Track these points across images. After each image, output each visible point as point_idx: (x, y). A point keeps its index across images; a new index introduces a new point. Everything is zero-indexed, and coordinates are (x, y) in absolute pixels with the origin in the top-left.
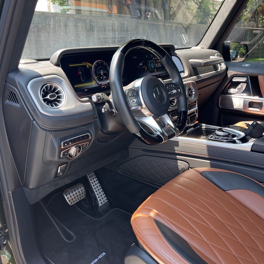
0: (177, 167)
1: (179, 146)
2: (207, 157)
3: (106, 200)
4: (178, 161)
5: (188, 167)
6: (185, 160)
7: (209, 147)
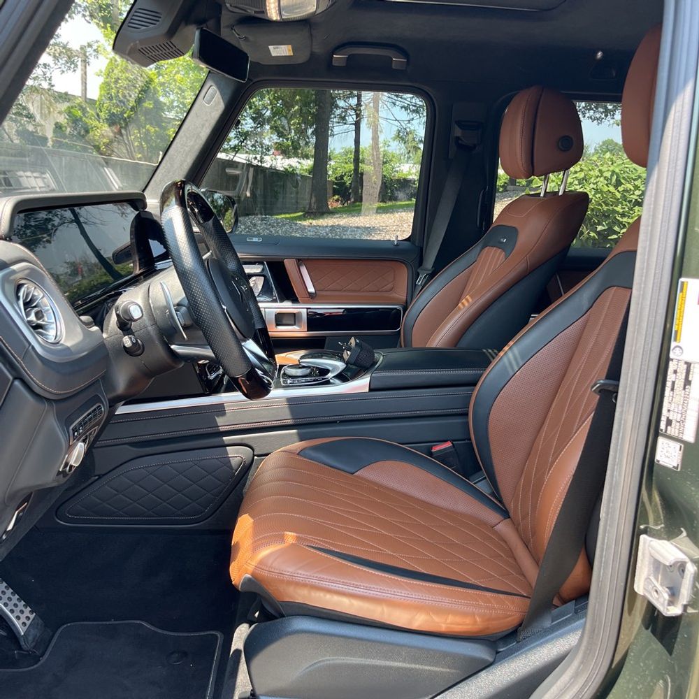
0: (227, 461)
1: (228, 415)
2: (290, 422)
3: (31, 612)
4: (227, 448)
5: (252, 455)
6: (243, 442)
7: (291, 401)
